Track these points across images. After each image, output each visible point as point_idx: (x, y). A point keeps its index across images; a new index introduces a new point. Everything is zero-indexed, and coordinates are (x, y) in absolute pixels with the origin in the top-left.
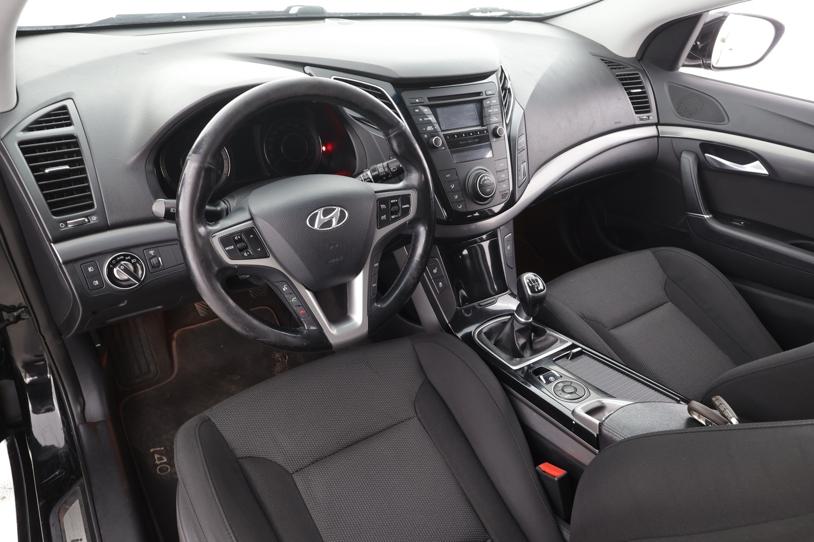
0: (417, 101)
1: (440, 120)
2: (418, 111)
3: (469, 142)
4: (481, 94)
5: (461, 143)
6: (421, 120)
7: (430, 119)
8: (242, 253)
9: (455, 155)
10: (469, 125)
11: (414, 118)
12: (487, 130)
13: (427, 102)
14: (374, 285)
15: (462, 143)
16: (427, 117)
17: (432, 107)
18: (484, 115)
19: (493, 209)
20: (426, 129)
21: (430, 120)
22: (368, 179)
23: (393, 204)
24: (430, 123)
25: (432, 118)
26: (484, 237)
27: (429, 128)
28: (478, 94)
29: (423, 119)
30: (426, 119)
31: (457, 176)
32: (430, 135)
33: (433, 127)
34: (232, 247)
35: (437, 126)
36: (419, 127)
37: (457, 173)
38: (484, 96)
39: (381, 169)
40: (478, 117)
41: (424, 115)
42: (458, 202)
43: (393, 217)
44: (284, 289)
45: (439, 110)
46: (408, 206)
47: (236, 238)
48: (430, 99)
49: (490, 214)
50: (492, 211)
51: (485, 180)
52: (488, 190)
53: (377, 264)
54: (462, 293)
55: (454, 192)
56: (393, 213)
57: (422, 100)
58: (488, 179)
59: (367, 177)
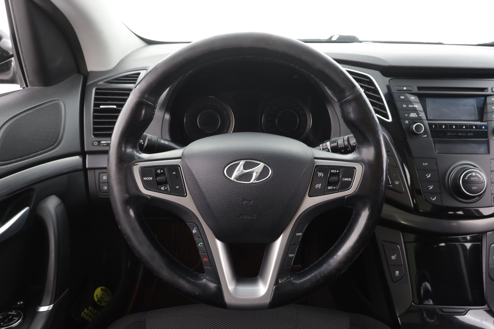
0: (405, 88)
1: (428, 109)
2: (403, 97)
3: (459, 134)
4: (486, 90)
5: (448, 134)
6: (405, 106)
7: (416, 106)
8: (159, 187)
9: (438, 146)
10: (463, 118)
11: (398, 104)
12: (486, 127)
13: (416, 90)
14: (291, 255)
15: (450, 134)
16: (413, 105)
17: (420, 96)
18: (485, 111)
19: (481, 210)
20: (408, 116)
21: (415, 108)
22: (326, 149)
23: (332, 174)
24: (415, 110)
25: (418, 106)
26: (468, 237)
27: (413, 115)
28: (483, 89)
29: (407, 106)
30: (411, 106)
31: (437, 165)
32: (412, 121)
33: (418, 114)
34: (151, 178)
35: (422, 115)
36: (401, 113)
37: (436, 163)
38: (489, 92)
39: (341, 142)
40: (477, 113)
41: (410, 102)
42: (433, 193)
43: (329, 188)
44: (194, 232)
45: (429, 101)
46: (350, 179)
47: (158, 171)
48: (419, 88)
49: (477, 214)
50: (478, 212)
51: (472, 176)
52: (474, 188)
53: (300, 234)
54: (426, 287)
55: (430, 182)
56: (330, 184)
57: (410, 88)
58: (476, 176)
59: (326, 147)
